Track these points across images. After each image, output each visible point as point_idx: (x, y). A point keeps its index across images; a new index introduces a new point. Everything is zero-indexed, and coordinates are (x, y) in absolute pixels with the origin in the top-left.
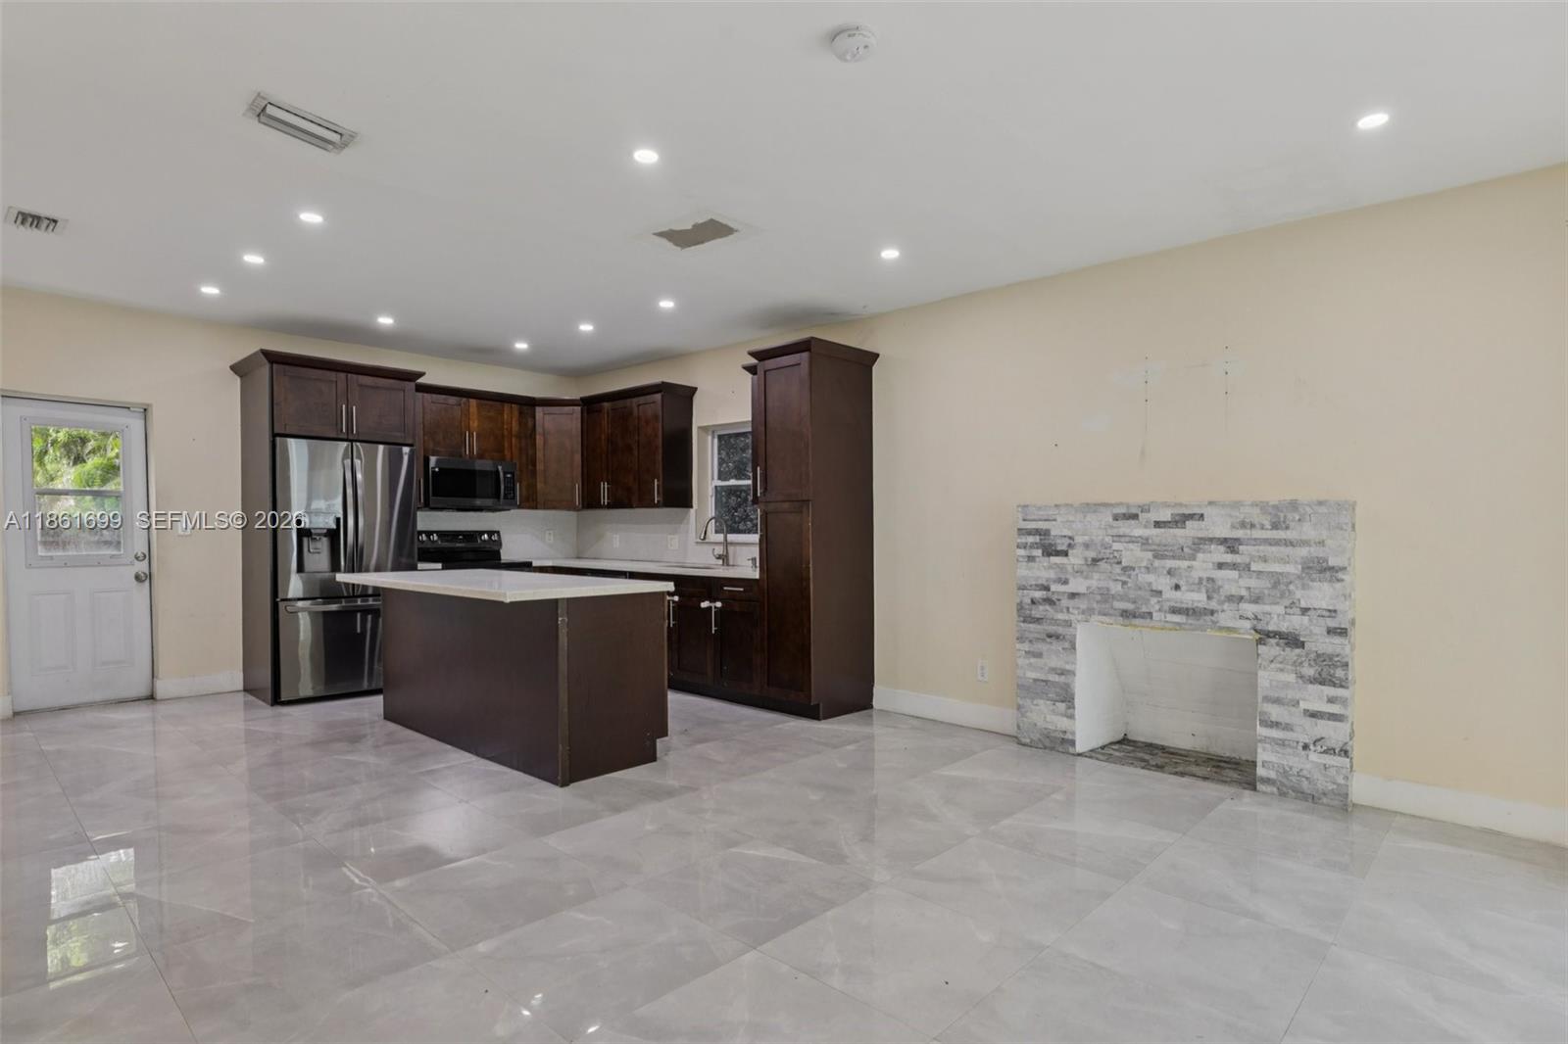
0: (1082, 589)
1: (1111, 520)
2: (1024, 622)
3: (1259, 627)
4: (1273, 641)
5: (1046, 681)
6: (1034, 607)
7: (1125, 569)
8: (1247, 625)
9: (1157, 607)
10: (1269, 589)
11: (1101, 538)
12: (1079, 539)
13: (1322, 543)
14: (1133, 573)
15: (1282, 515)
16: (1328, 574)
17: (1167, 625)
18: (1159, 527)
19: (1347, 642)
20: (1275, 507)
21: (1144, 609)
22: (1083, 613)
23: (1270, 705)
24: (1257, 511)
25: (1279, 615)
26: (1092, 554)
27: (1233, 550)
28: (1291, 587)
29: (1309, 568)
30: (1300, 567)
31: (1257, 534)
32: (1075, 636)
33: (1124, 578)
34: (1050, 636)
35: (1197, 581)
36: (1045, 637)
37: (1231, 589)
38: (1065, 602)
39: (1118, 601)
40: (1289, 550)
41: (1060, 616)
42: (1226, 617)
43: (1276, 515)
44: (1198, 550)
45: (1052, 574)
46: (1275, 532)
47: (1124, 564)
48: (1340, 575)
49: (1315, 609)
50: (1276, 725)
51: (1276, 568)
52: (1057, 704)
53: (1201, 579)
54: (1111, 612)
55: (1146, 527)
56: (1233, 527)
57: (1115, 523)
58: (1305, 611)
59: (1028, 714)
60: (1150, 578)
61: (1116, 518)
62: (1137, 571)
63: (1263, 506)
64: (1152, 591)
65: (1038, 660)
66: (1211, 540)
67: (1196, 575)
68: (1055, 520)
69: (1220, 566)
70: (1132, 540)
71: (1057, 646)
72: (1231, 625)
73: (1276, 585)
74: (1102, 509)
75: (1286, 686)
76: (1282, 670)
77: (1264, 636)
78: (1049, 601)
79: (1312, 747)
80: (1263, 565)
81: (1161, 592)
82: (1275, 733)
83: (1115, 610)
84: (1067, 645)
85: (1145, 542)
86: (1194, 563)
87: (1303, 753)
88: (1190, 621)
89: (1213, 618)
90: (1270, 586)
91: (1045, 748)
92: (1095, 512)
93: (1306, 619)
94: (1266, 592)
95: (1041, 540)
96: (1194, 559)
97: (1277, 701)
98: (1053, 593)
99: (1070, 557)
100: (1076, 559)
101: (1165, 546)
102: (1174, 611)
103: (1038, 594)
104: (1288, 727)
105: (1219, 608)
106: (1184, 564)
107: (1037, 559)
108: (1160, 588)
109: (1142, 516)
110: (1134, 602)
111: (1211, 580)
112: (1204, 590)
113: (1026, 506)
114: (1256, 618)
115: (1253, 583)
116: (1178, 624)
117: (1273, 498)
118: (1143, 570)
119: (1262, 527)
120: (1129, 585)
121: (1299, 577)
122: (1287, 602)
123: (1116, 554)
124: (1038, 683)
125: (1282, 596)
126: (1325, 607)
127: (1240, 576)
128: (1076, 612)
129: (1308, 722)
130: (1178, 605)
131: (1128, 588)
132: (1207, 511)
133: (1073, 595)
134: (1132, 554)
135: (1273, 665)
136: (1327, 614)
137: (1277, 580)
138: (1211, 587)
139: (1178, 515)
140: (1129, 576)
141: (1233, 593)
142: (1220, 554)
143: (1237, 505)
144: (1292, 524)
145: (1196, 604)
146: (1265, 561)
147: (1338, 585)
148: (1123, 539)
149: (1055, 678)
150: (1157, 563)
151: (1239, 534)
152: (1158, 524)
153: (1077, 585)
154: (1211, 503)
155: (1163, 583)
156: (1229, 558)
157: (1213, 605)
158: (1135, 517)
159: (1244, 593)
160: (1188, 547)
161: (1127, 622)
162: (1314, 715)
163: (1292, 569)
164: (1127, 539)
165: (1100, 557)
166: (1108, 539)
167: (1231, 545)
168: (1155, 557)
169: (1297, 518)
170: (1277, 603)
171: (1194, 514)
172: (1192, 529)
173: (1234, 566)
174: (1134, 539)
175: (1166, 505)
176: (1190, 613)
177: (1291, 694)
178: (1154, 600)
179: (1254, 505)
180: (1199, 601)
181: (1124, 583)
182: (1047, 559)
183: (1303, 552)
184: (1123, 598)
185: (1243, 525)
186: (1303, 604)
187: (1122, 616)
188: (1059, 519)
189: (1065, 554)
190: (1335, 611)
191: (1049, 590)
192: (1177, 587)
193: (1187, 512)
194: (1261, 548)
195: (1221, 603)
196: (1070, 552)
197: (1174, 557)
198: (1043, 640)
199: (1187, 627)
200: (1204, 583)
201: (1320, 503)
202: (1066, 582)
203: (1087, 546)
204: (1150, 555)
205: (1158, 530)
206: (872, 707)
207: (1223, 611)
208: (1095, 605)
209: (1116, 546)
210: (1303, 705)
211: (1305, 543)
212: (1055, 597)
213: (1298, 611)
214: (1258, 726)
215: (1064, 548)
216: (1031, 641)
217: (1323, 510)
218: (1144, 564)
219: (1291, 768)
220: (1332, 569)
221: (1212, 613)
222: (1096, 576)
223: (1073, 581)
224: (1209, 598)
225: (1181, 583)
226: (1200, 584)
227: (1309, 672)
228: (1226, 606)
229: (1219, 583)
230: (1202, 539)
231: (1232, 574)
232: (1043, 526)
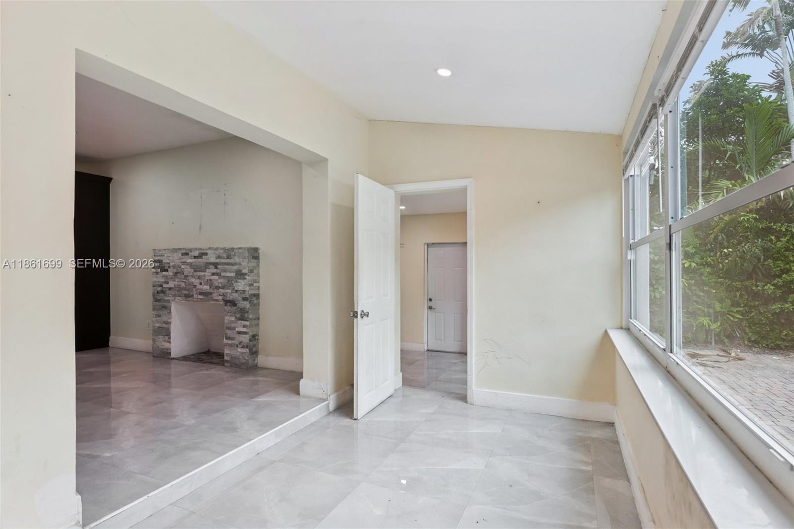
0: (172, 286)
1: (180, 255)
2: (155, 301)
3: (225, 299)
4: (228, 304)
5: (161, 327)
6: (158, 294)
7: (185, 277)
8: (221, 298)
9: (195, 292)
10: (226, 283)
11: (178, 263)
12: (172, 264)
13: (240, 264)
14: (188, 278)
15: (229, 253)
16: (242, 276)
17: (199, 300)
19: (248, 303)
20: (228, 250)
21: (191, 294)
22: (173, 296)
23: (228, 330)
24: (222, 251)
25: (230, 294)
26: (175, 271)
27: (216, 268)
28: (233, 282)
29: (237, 274)
30: (235, 274)
31: (223, 261)
32: (171, 307)
34: (163, 307)
37: (216, 284)
38: (168, 292)
39: (183, 290)
40: (231, 267)
41: (166, 298)
42: (215, 296)
44: (206, 268)
45: (163, 280)
46: (228, 260)
47: (185, 274)
48: (245, 277)
49: (239, 290)
50: (229, 338)
51: (228, 274)
52: (165, 337)
53: (208, 280)
54: (182, 295)
55: (191, 258)
56: (216, 258)
57: (183, 257)
58: (237, 291)
59: (156, 343)
60: (193, 280)
61: (183, 254)
62: (189, 277)
63: (224, 249)
64: (194, 285)
65: (159, 318)
66: (210, 263)
67: (206, 278)
68: (164, 256)
69: (213, 274)
70: (187, 264)
71: (165, 312)
72: (216, 298)
73: (229, 280)
74: (178, 251)
75: (232, 322)
76: (231, 316)
77: (227, 302)
78: (163, 292)
79: (239, 346)
80: (225, 273)
81: (196, 286)
82: (229, 342)
84: (169, 311)
85: (191, 265)
86: (206, 273)
87: (237, 348)
88: (205, 298)
89: (212, 296)
90: (227, 281)
91: (162, 357)
92: (176, 252)
93: (237, 294)
95: (160, 264)
96: (205, 272)
97: (230, 328)
98: (164, 288)
99: (169, 272)
100: (170, 273)
101: (197, 266)
102: (201, 294)
103: (159, 289)
104: (233, 339)
105: (213, 292)
106: (202, 274)
107: (159, 273)
108: (196, 284)
109: (190, 253)
110: (188, 291)
111: (210, 280)
112: (209, 284)
113: (155, 250)
114: (224, 295)
115: (221, 281)
116: (201, 299)
117: (228, 245)
118: (191, 277)
119: (224, 259)
120: (187, 283)
121: (235, 278)
122: (232, 288)
123: (182, 270)
124: (159, 328)
125: (230, 286)
126: (242, 289)
127: (219, 278)
128: (171, 296)
129: (237, 336)
130: (201, 291)
131: (187, 285)
132: (209, 252)
133: (170, 289)
134: (188, 270)
135: (229, 314)
136: (242, 292)
138: (211, 283)
139: (200, 253)
140: (186, 280)
142: (212, 269)
143: (217, 249)
144: (232, 257)
145: (206, 291)
147: (245, 281)
148: (184, 264)
149: (165, 326)
150: (195, 274)
151: (218, 261)
152: (195, 257)
153: (171, 284)
154: (210, 248)
155: (196, 281)
156: (215, 271)
157: (211, 291)
158: (187, 254)
159: (220, 285)
160: (203, 266)
161: (186, 299)
162: (240, 333)
163: (232, 275)
164: (186, 264)
165: (178, 272)
166: (180, 264)
167: (216, 265)
168: (194, 271)
169: (234, 254)
170: (229, 289)
171: (205, 253)
172: (204, 259)
173: (217, 274)
175: (196, 249)
176: (205, 294)
177: (233, 325)
178: (194, 289)
179: (222, 249)
180: (207, 289)
181: (185, 282)
182: (162, 273)
183: (236, 267)
184: (185, 289)
185: (219, 257)
186: (236, 289)
187: (184, 296)
188: (166, 255)
189: (167, 271)
190: (244, 291)
191: (162, 287)
192: (201, 284)
193: (202, 252)
194: (224, 266)
195: (214, 289)
196: (169, 270)
197: (200, 271)
198: (161, 309)
199: (204, 300)
200: (209, 281)
201: (240, 248)
202: (167, 283)
203: (174, 267)
204: (193, 270)
205: (195, 260)
206: (108, 346)
207: (214, 293)
208: (177, 293)
209: (183, 267)
210: (237, 329)
211: (236, 264)
212: (164, 290)
213: (235, 291)
214: (224, 340)
215: (167, 268)
216: (157, 310)
217: (240, 251)
218: (191, 274)
219: (233, 355)
221: (211, 294)
222: (177, 280)
223: (170, 282)
224: (210, 288)
225: (202, 282)
226: (207, 282)
227: (238, 316)
228: (215, 291)
229: (213, 281)
230: (207, 263)
231: (216, 277)
232: (160, 258)
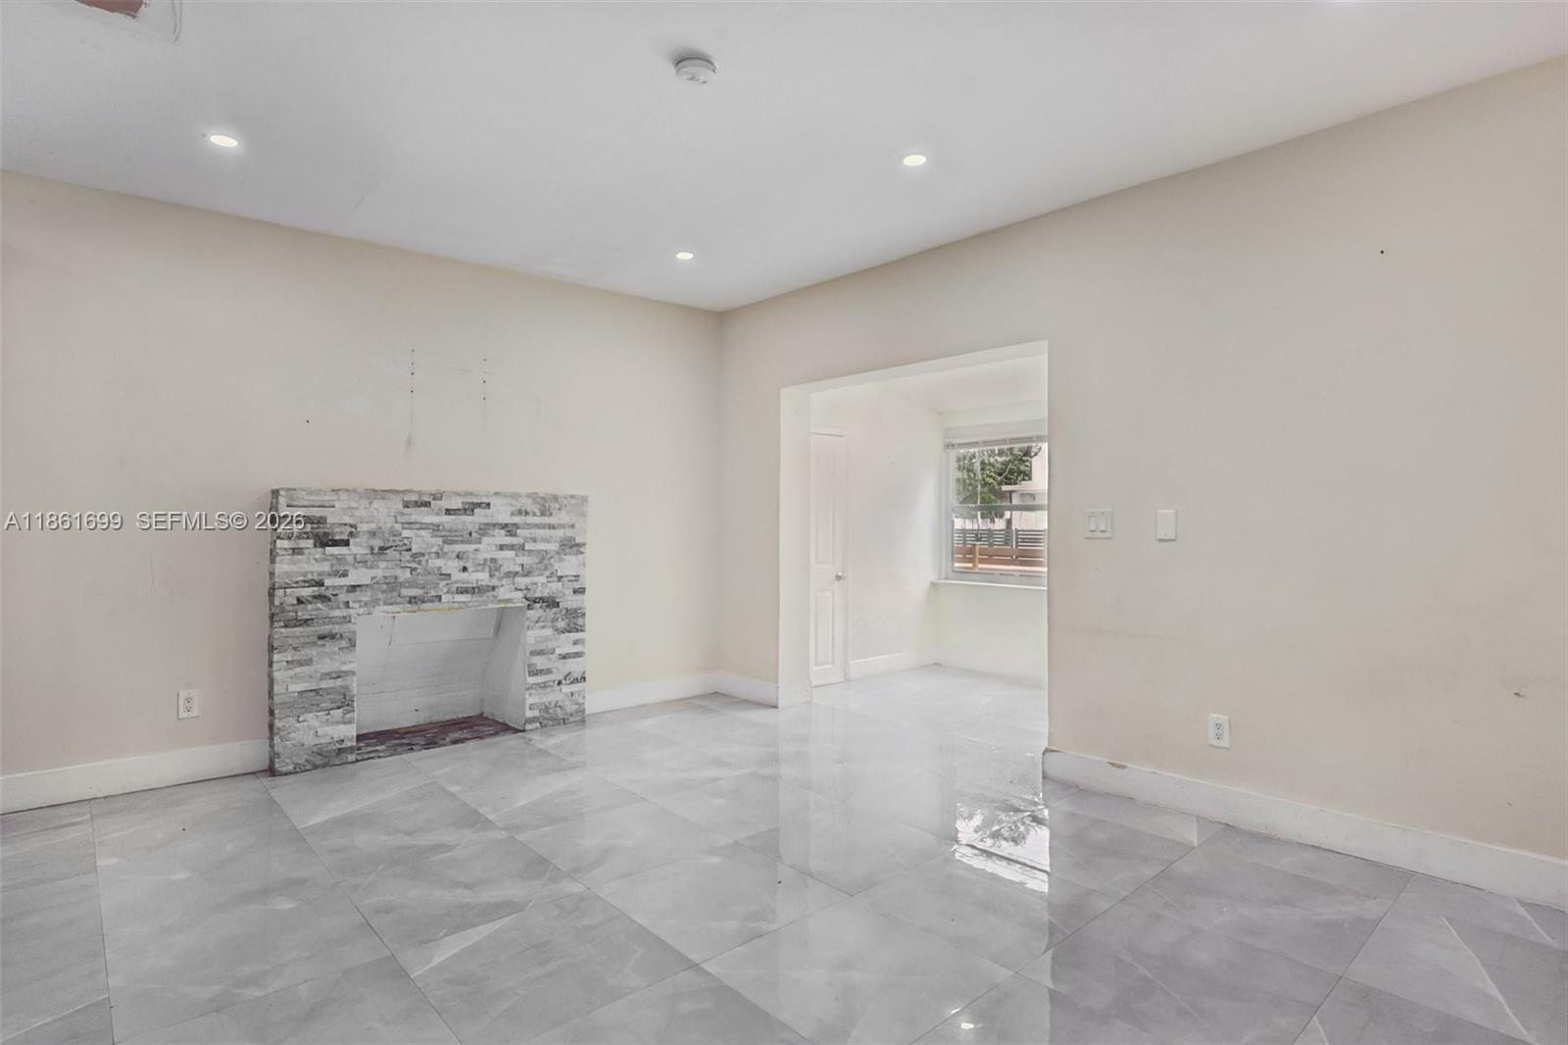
0: (366, 581)
1: (401, 507)
2: (286, 626)
3: (528, 596)
4: (538, 605)
5: (317, 691)
6: (300, 607)
7: (414, 556)
8: (520, 594)
9: (445, 590)
10: (537, 563)
11: (389, 525)
12: (364, 527)
13: (573, 526)
14: (423, 559)
15: (547, 505)
16: (575, 549)
17: (455, 605)
18: (450, 514)
19: (585, 598)
20: (543, 498)
21: (433, 593)
22: (366, 605)
23: (536, 657)
24: (530, 501)
25: (542, 584)
26: (377, 543)
27: (511, 533)
28: (552, 561)
29: (564, 545)
30: (558, 545)
31: (531, 520)
32: (354, 632)
33: (414, 565)
34: (322, 637)
35: (482, 562)
36: (315, 639)
37: (509, 567)
38: (343, 597)
39: (406, 587)
40: (548, 532)
41: (337, 613)
42: (504, 593)
43: (544, 506)
44: (483, 535)
45: (326, 567)
46: (542, 518)
47: (413, 551)
48: (582, 549)
49: (567, 576)
50: (541, 672)
51: (542, 546)
52: (331, 712)
53: (485, 560)
54: (398, 600)
55: (438, 514)
56: (512, 514)
57: (407, 510)
58: (560, 578)
59: (288, 736)
60: (439, 563)
61: (406, 505)
62: (427, 557)
63: (535, 497)
64: (442, 574)
65: (306, 668)
66: (495, 525)
67: (481, 556)
68: (333, 507)
69: (502, 547)
70: (423, 527)
71: (331, 647)
72: (507, 597)
73: (541, 560)
74: (391, 496)
75: (546, 639)
76: (543, 627)
77: (532, 602)
78: (321, 598)
79: (564, 682)
80: (534, 544)
81: (450, 575)
82: (540, 679)
83: (404, 597)
84: (344, 644)
85: (436, 528)
86: (480, 546)
87: (558, 688)
88: (475, 599)
89: (494, 593)
90: (537, 561)
91: (316, 767)
92: (383, 498)
93: (560, 584)
94: (535, 566)
95: (312, 528)
96: (480, 543)
97: (541, 653)
98: (327, 588)
99: (352, 547)
100: (357, 548)
101: (455, 531)
102: (461, 591)
103: (307, 592)
104: (549, 671)
105: (499, 584)
106: (471, 547)
107: (306, 551)
108: (448, 572)
109: (433, 502)
110: (423, 587)
111: (493, 560)
112: (487, 569)
114: (527, 589)
115: (526, 560)
116: (464, 602)
117: (543, 490)
118: (433, 555)
119: (534, 515)
120: (419, 571)
121: (558, 553)
122: (548, 573)
123: (406, 541)
124: (305, 695)
125: (546, 569)
126: (572, 574)
127: (517, 555)
128: (357, 605)
129: (560, 664)
130: (460, 585)
131: (418, 574)
132: (493, 501)
133: (353, 588)
134: (421, 541)
135: (537, 625)
136: (573, 578)
137: (543, 556)
138: (493, 566)
139: (468, 503)
140: (419, 563)
141: (511, 569)
142: (501, 537)
143: (515, 496)
144: (554, 512)
145: (480, 583)
146: (535, 541)
147: (580, 557)
148: (413, 526)
149: (326, 684)
150: (446, 548)
151: (517, 520)
152: (448, 512)
153: (359, 576)
154: (496, 494)
155: (451, 566)
156: (508, 540)
157: (494, 582)
158: (427, 504)
159: (519, 569)
160: (476, 532)
161: (415, 607)
162: (564, 657)
163: (551, 547)
164: (418, 526)
165: (387, 545)
166: (398, 527)
167: (510, 529)
168: (444, 542)
169: (558, 507)
170: (542, 575)
171: (482, 503)
172: (480, 516)
173: (512, 547)
174: (424, 526)
175: (456, 494)
176: (476, 590)
177: (550, 645)
178: (443, 584)
179: (529, 496)
180: (483, 580)
181: (413, 570)
182: (319, 550)
183: (559, 533)
184: (411, 585)
185: (520, 512)
186: (559, 574)
187: (410, 602)
188: (339, 505)
189: (346, 543)
190: (578, 576)
191: (323, 585)
192: (465, 569)
193: (476, 500)
194: (533, 531)
195: (500, 579)
196: (351, 541)
197: (462, 542)
198: (314, 644)
199: (470, 604)
200: (488, 563)
201: (572, 497)
202: (345, 575)
203: (373, 534)
204: (440, 541)
205: (449, 517)
207: (502, 586)
208: (380, 596)
209: (406, 533)
210: (558, 651)
211: (562, 526)
212: (329, 593)
213: (556, 579)
214: (527, 677)
215: (344, 537)
216: (295, 649)
217: (573, 501)
218: (434, 550)
219: (550, 703)
220: (578, 545)
221: (494, 588)
222: (382, 565)
223: (351, 573)
224: (491, 576)
225: (468, 565)
226: (484, 564)
227: (562, 624)
228: (504, 582)
229: (500, 562)
230: (487, 524)
231: (509, 554)
232: (316, 512)
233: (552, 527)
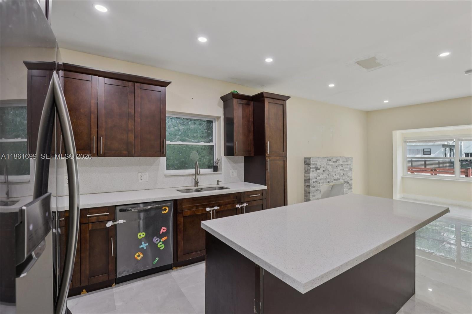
0: (322, 178)
1: (327, 161)
3: (344, 181)
4: (346, 183)
10: (346, 173)
12: (322, 166)
13: (351, 164)
15: (347, 160)
16: (351, 170)
17: (334, 183)
20: (347, 158)
21: (331, 181)
24: (345, 159)
25: (346, 178)
26: (324, 169)
27: (342, 167)
28: (348, 173)
32: (321, 189)
34: (317, 190)
38: (319, 182)
41: (318, 185)
42: (341, 180)
45: (317, 175)
47: (329, 171)
54: (327, 182)
55: (332, 162)
56: (342, 162)
57: (328, 162)
58: (349, 176)
61: (328, 160)
64: (333, 176)
65: (314, 198)
66: (340, 165)
67: (338, 172)
68: (318, 161)
69: (341, 170)
74: (326, 158)
84: (319, 191)
85: (332, 166)
88: (337, 182)
93: (349, 178)
95: (315, 166)
96: (338, 169)
98: (317, 179)
100: (321, 171)
101: (335, 166)
102: (335, 180)
103: (314, 180)
109: (332, 160)
114: (344, 179)
115: (344, 173)
117: (347, 156)
118: (331, 172)
119: (346, 162)
121: (349, 171)
122: (347, 175)
123: (328, 169)
128: (321, 183)
132: (340, 159)
133: (321, 179)
134: (330, 168)
135: (345, 188)
136: (351, 177)
138: (339, 174)
139: (336, 160)
141: (342, 175)
142: (341, 167)
143: (343, 158)
145: (338, 178)
146: (345, 168)
147: (352, 172)
148: (329, 165)
151: (343, 163)
152: (334, 162)
153: (321, 177)
154: (340, 157)
155: (334, 174)
158: (331, 160)
160: (337, 166)
161: (329, 184)
163: (348, 169)
166: (327, 165)
167: (342, 165)
169: (349, 160)
172: (338, 163)
175: (335, 158)
176: (337, 180)
179: (345, 157)
181: (329, 175)
182: (316, 171)
183: (349, 166)
184: (328, 178)
189: (320, 169)
193: (338, 159)
194: (345, 166)
197: (336, 169)
198: (315, 192)
202: (319, 176)
204: (333, 168)
205: (334, 163)
207: (341, 178)
208: (324, 181)
209: (328, 167)
212: (317, 181)
215: (319, 168)
218: (332, 170)
222: (325, 174)
223: (320, 176)
224: (339, 176)
225: (336, 174)
227: (349, 187)
231: (342, 171)
232: (316, 163)
233: (348, 165)
